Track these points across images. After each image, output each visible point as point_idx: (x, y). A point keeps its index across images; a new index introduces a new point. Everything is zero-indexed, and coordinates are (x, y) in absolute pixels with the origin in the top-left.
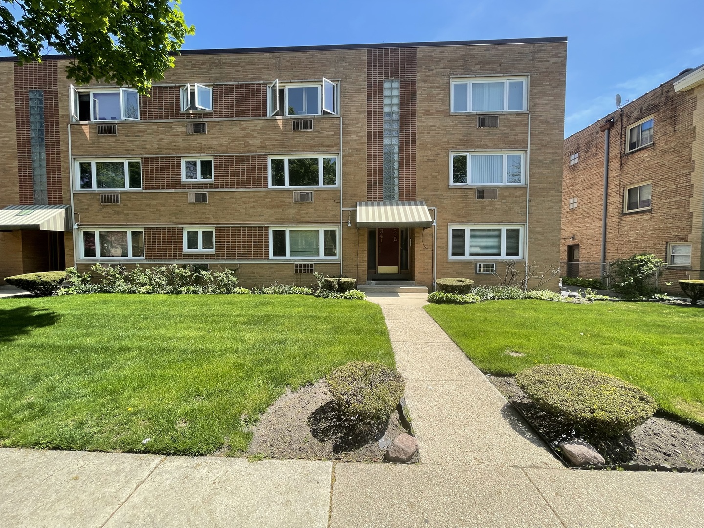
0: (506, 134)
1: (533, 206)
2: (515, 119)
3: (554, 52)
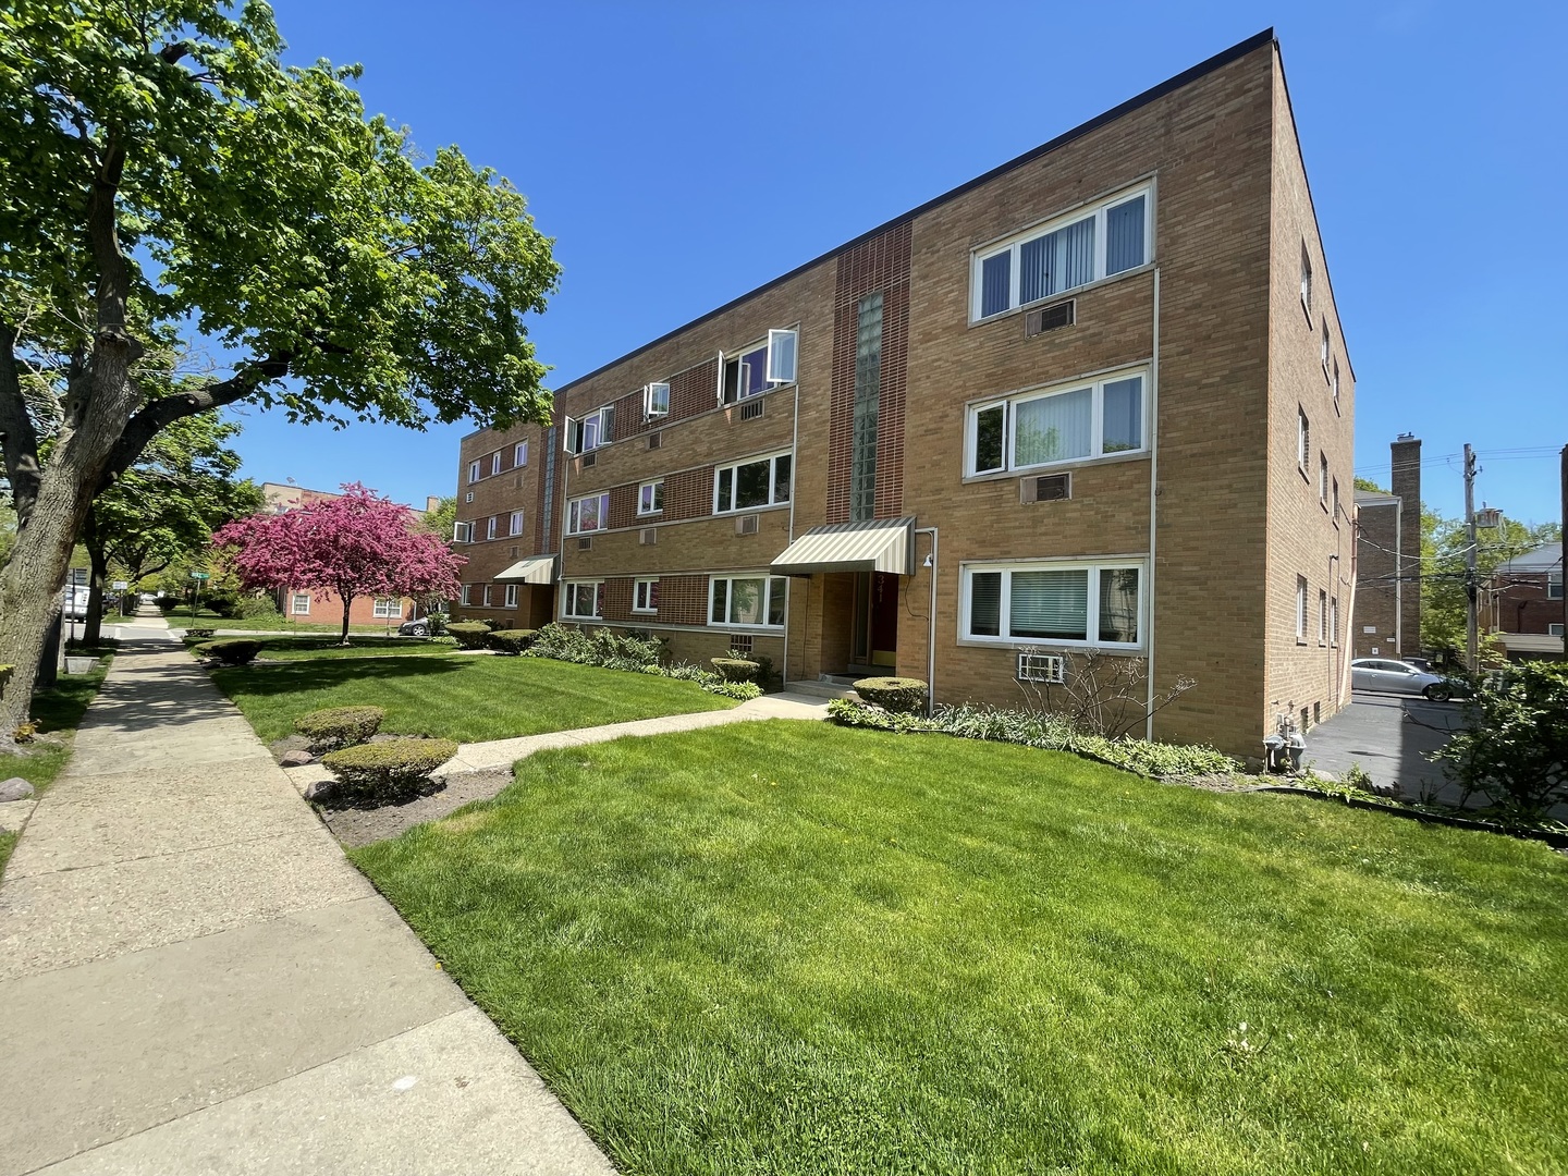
0: (1094, 335)
1: (1171, 506)
2: (1116, 294)
3: (1230, 87)
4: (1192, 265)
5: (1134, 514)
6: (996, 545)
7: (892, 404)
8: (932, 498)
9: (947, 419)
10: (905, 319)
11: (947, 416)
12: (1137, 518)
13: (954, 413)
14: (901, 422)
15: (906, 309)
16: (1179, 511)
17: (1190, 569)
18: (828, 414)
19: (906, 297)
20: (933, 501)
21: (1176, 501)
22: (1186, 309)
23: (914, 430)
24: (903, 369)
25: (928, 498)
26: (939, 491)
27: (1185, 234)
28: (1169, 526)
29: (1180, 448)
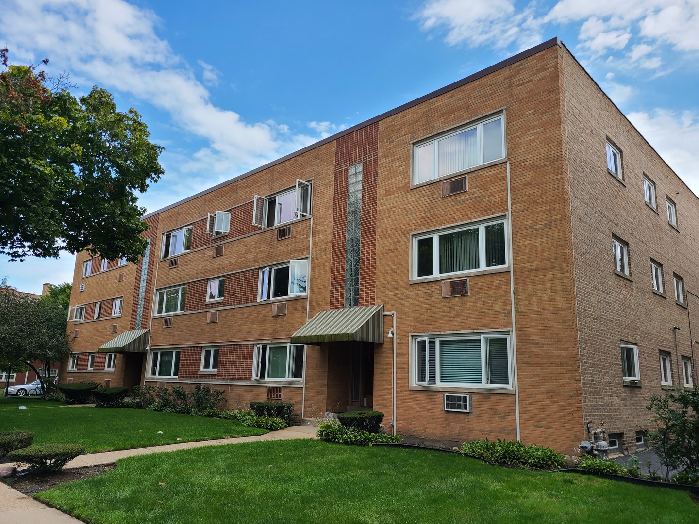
0: (478, 197)
1: (522, 300)
2: (488, 174)
3: (539, 65)
4: (525, 160)
5: (503, 305)
6: (429, 323)
7: (368, 232)
8: (392, 293)
9: (400, 244)
10: (375, 181)
11: (400, 241)
12: (505, 307)
13: (404, 240)
14: (374, 244)
15: (376, 175)
16: (527, 303)
17: (534, 338)
18: (331, 237)
19: (375, 167)
20: (394, 295)
21: (524, 297)
22: (524, 185)
23: (382, 249)
24: (375, 212)
25: (390, 293)
26: (396, 288)
27: (521, 143)
28: (522, 312)
29: (525, 265)
